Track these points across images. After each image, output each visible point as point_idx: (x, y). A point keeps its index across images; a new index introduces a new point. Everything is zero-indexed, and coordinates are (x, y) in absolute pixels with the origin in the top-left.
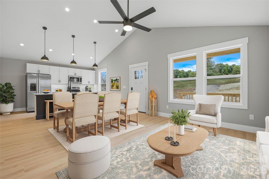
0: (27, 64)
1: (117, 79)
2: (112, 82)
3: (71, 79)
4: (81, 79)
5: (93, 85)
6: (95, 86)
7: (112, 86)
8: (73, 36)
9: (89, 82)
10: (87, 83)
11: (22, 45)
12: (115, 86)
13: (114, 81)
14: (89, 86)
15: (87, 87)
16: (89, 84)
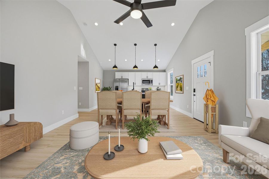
0: (116, 73)
1: (181, 78)
2: (177, 82)
3: (144, 81)
4: (152, 81)
5: (165, 86)
6: (166, 87)
7: (177, 87)
8: (135, 45)
9: (159, 84)
10: (158, 85)
11: (110, 60)
12: (179, 88)
13: (179, 80)
14: (160, 87)
15: (158, 88)
16: (160, 85)
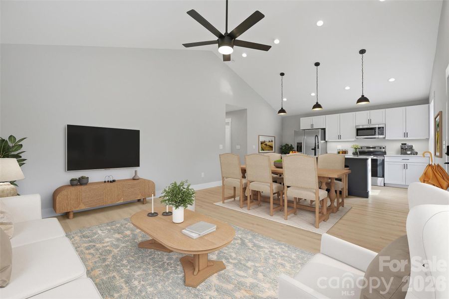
0: (301, 118)
2: (437, 130)
3: (361, 131)
4: (382, 129)
5: (426, 139)
7: (437, 142)
13: (438, 126)
16: (407, 138)
